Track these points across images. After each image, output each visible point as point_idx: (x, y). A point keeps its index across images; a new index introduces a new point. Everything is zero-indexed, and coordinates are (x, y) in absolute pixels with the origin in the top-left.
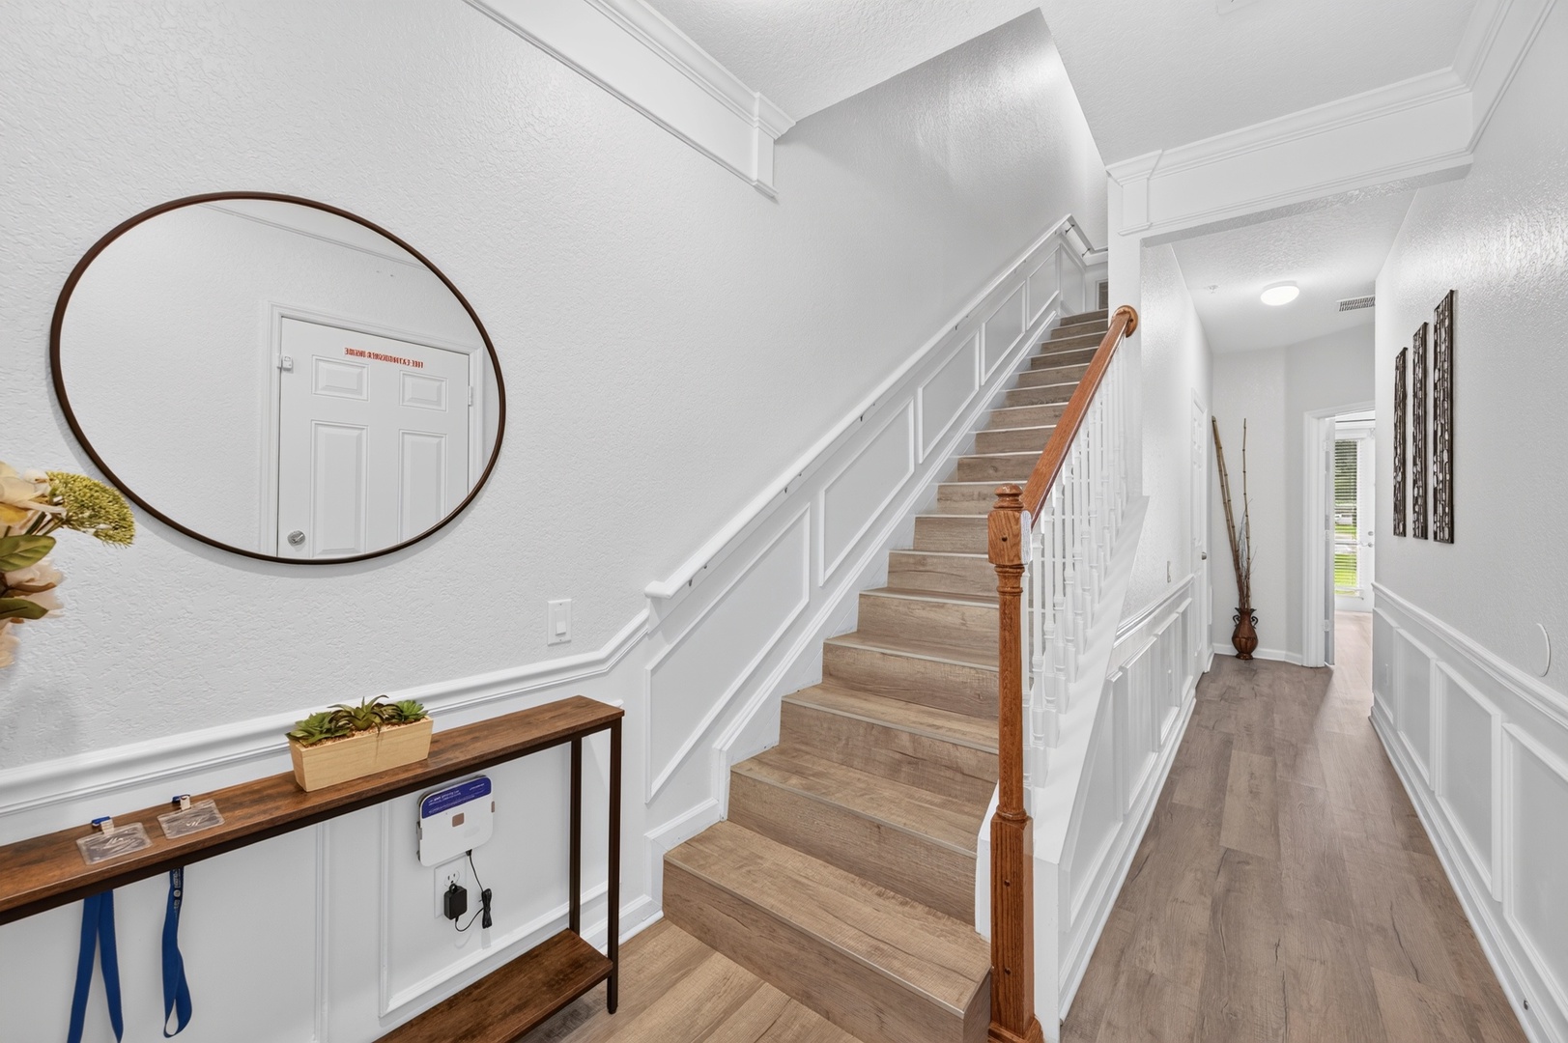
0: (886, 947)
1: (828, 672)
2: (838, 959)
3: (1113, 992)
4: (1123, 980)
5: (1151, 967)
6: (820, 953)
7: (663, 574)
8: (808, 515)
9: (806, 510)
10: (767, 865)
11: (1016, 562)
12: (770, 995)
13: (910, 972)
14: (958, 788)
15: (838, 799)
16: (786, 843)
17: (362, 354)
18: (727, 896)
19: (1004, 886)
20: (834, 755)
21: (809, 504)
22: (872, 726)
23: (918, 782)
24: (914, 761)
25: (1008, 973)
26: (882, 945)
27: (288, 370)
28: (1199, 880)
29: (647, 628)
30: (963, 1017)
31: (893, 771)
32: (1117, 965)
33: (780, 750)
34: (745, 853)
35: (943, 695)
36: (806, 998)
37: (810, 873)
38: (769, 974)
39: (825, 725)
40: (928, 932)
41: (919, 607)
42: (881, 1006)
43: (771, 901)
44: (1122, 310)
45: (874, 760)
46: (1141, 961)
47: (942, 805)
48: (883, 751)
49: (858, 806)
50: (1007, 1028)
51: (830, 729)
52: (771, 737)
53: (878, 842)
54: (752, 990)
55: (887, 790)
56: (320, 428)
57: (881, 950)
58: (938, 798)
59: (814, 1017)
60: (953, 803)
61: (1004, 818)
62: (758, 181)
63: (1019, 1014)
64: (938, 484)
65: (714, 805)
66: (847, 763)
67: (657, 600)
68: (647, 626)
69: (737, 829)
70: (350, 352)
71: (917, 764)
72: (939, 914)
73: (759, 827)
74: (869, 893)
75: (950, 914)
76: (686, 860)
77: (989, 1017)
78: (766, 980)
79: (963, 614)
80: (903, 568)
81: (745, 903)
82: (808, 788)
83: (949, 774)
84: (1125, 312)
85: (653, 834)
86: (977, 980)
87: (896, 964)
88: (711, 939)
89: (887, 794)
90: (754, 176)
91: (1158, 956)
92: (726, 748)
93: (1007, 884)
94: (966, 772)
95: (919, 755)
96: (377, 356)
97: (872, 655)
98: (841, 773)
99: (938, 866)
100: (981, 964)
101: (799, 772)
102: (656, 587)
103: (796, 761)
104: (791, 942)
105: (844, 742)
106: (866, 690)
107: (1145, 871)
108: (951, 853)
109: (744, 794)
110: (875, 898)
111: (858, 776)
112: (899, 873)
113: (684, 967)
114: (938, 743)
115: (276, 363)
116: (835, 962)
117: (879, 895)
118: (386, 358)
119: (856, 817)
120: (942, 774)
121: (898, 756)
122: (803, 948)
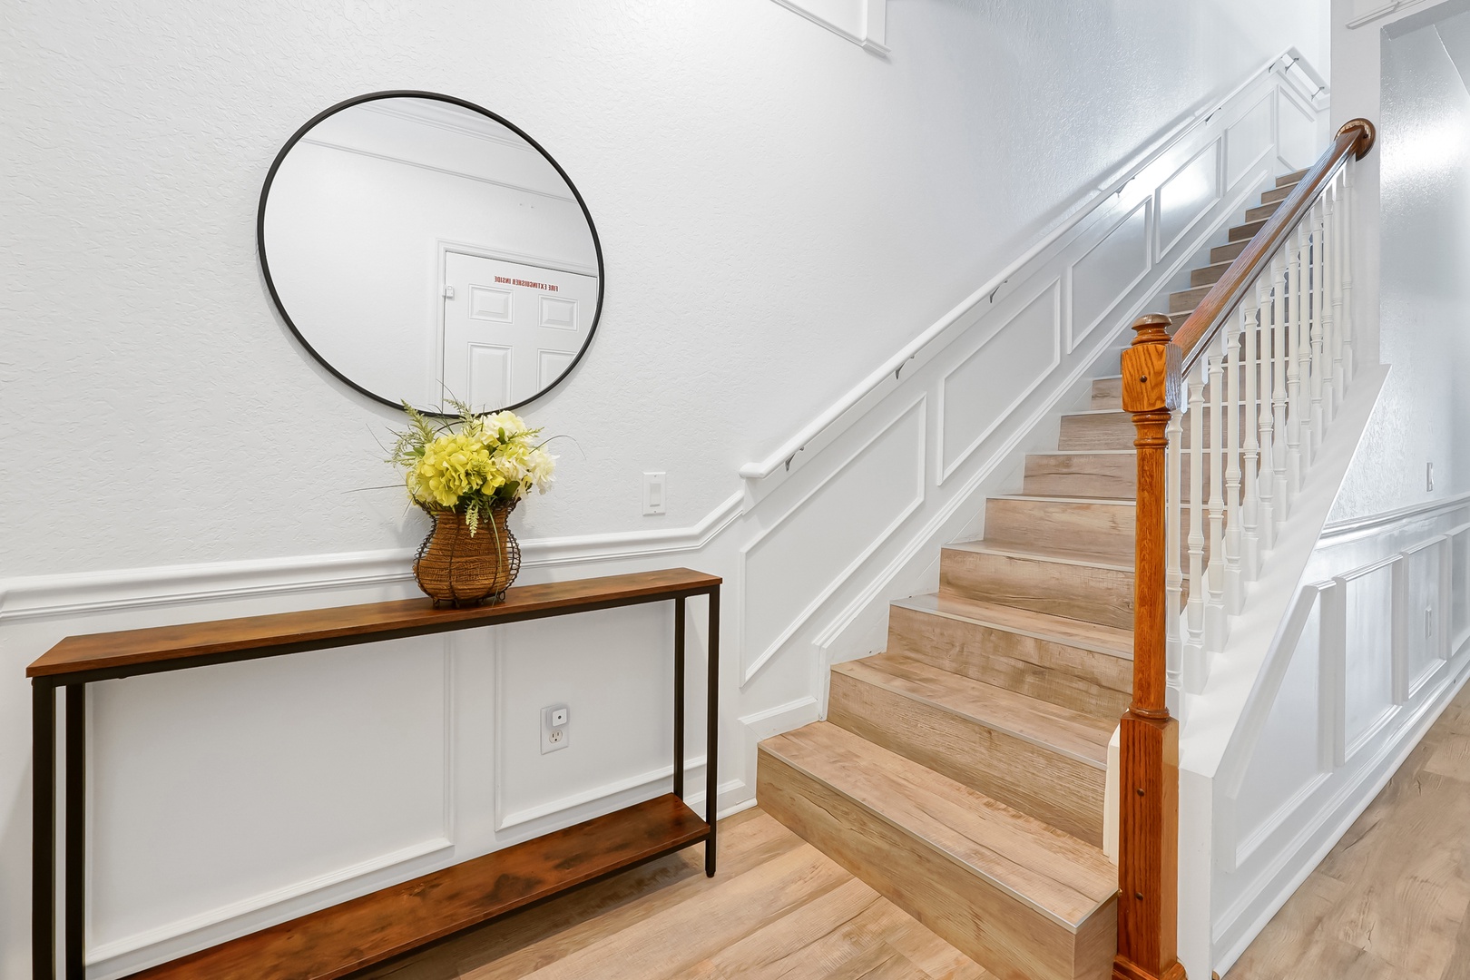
0: (988, 853)
1: (946, 581)
2: (931, 857)
3: (1298, 960)
4: (1315, 951)
5: (1363, 943)
6: (913, 851)
7: (759, 456)
8: (923, 406)
9: (920, 402)
10: (863, 763)
11: (1158, 406)
12: (858, 890)
13: (1013, 878)
14: (1094, 702)
15: (946, 703)
16: (887, 747)
17: (508, 281)
18: (818, 787)
19: (1137, 796)
20: (947, 664)
21: (925, 393)
22: (990, 631)
23: (1041, 695)
24: (1039, 671)
25: (1140, 898)
26: (984, 850)
27: (450, 298)
28: (1455, 861)
29: (741, 510)
30: (1075, 933)
31: (1015, 682)
32: (1310, 933)
33: (889, 658)
34: (842, 751)
35: (1083, 604)
36: (897, 897)
37: (909, 776)
38: (859, 869)
39: (938, 631)
40: (1043, 847)
41: (1057, 510)
42: (979, 911)
43: (864, 795)
44: (1350, 125)
45: (993, 669)
46: (1346, 934)
47: (1072, 719)
48: (1004, 660)
49: (968, 711)
50: (1138, 963)
51: (942, 634)
52: (878, 642)
53: (989, 749)
54: (840, 882)
55: (1005, 700)
56: (475, 349)
57: (982, 854)
58: (1068, 712)
59: (907, 917)
60: (1086, 718)
61: (1138, 716)
62: (867, 40)
63: (1154, 951)
64: (1091, 379)
65: (812, 702)
66: (961, 672)
67: (752, 480)
68: (741, 508)
69: (835, 729)
70: (498, 279)
71: (1042, 673)
72: (1059, 832)
73: (858, 728)
74: (977, 801)
75: (1072, 834)
76: (780, 749)
77: (1115, 951)
78: (856, 875)
79: (1114, 516)
80: (1041, 472)
81: (837, 794)
82: (913, 691)
83: (1081, 685)
84: (1355, 128)
85: (747, 719)
86: (1099, 900)
87: (999, 870)
88: (802, 830)
89: (1004, 703)
90: (863, 35)
91: (1375, 933)
92: (825, 646)
93: (1141, 794)
94: (1104, 684)
95: (1047, 665)
96: (519, 283)
97: (998, 564)
98: (954, 681)
99: (1059, 778)
100: (1107, 885)
101: (905, 676)
102: (750, 467)
103: (904, 667)
104: (883, 837)
105: (958, 649)
106: (989, 600)
107: (1367, 841)
108: (1077, 764)
109: (845, 694)
110: (983, 807)
111: (973, 685)
112: (1013, 784)
113: (772, 851)
114: (1069, 650)
115: (442, 293)
116: (929, 861)
117: (988, 805)
118: (527, 284)
119: (965, 720)
120: (1074, 685)
121: (1021, 665)
122: (895, 844)
